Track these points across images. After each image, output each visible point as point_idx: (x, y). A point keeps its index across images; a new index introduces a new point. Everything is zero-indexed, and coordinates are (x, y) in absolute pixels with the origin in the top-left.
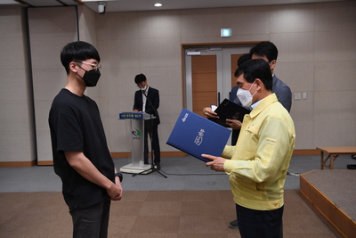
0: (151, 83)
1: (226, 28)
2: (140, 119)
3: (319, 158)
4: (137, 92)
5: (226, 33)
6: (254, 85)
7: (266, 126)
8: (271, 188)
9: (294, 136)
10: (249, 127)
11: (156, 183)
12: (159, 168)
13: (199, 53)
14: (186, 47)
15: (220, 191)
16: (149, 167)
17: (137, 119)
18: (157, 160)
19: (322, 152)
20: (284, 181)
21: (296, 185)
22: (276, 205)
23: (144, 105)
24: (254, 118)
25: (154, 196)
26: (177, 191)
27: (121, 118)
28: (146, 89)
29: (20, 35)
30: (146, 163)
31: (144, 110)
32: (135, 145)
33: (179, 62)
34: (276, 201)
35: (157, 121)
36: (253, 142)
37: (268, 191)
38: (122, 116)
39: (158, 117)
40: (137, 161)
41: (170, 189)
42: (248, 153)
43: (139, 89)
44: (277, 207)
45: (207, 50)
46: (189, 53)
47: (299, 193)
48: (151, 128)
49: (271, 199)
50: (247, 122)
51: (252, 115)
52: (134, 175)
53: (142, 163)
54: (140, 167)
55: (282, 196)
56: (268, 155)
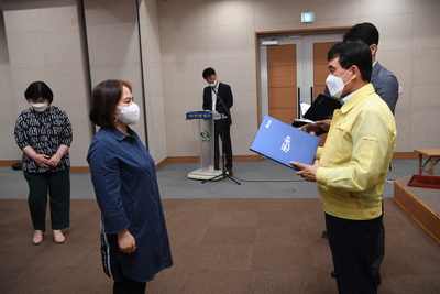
0: (221, 77)
1: (307, 12)
2: (210, 118)
3: (417, 162)
4: (206, 89)
5: (307, 17)
6: (349, 72)
7: (361, 122)
8: (368, 195)
9: (395, 133)
10: (340, 123)
11: (228, 190)
12: (231, 174)
13: (275, 42)
14: (260, 36)
15: (301, 200)
16: (220, 172)
17: (206, 119)
18: (229, 166)
19: (421, 155)
20: (383, 187)
21: (391, 193)
22: (373, 214)
23: (214, 103)
24: (346, 114)
25: (227, 204)
26: (253, 200)
27: (188, 118)
28: (216, 84)
29: (76, 27)
30: (217, 168)
31: (214, 108)
32: (204, 148)
33: (252, 53)
34: (374, 210)
35: (228, 122)
36: (345, 142)
37: (363, 198)
38: (189, 116)
39: (229, 116)
40: (206, 166)
41: (244, 197)
42: (339, 154)
43: (208, 85)
44: (375, 216)
45: (286, 39)
46: (264, 43)
47: (393, 201)
48: (222, 129)
49: (367, 207)
50: (337, 119)
51: (343, 110)
52: (204, 181)
53: (212, 168)
54: (211, 173)
55: (380, 203)
56: (367, 157)
